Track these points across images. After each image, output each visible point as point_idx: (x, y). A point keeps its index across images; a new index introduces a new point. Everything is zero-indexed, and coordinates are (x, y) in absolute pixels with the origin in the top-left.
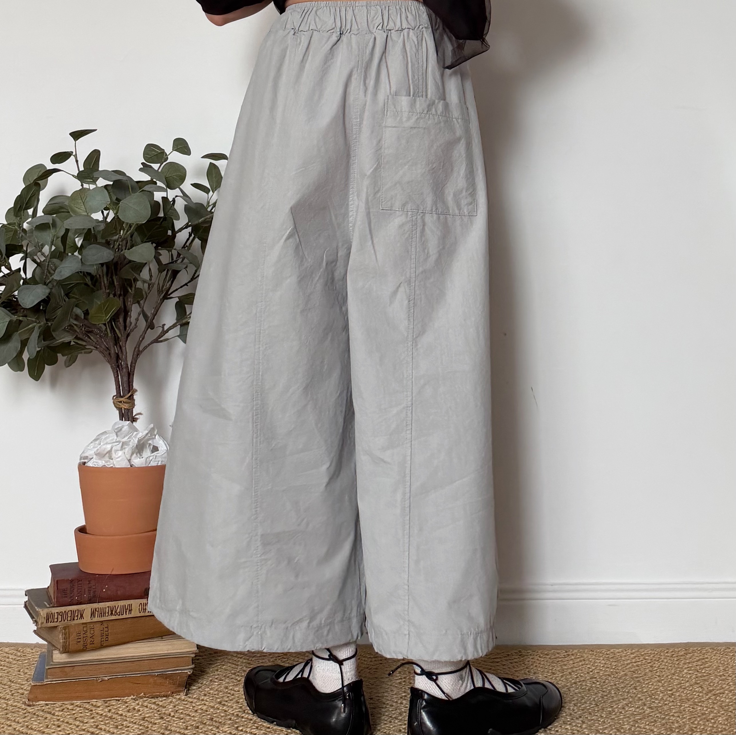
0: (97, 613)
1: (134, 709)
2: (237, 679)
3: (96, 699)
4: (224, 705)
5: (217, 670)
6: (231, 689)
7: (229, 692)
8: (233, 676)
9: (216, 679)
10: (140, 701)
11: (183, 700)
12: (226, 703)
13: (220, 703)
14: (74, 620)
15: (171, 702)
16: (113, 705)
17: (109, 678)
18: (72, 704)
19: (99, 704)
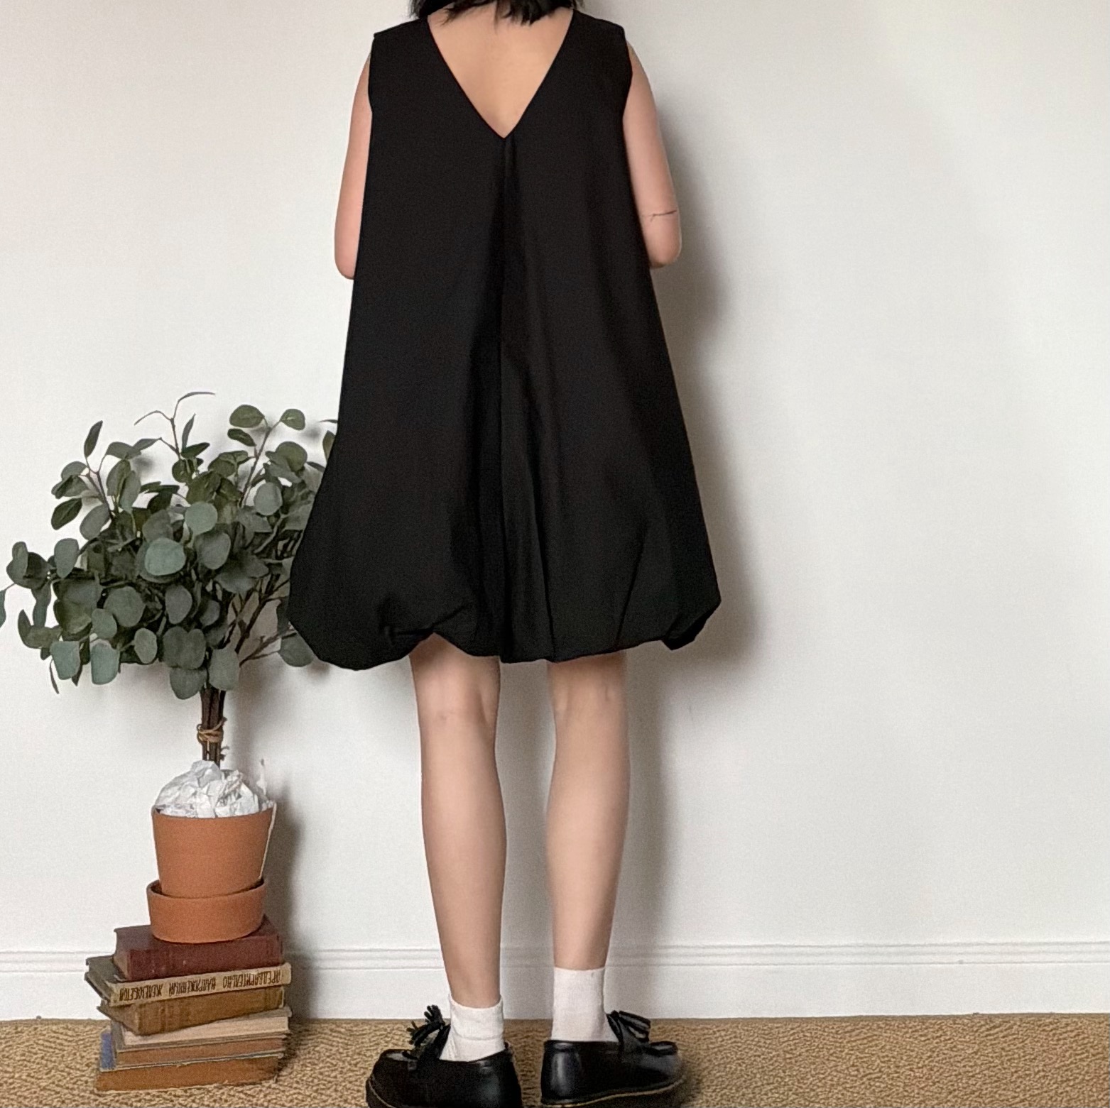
0: (176, 988)
1: (221, 1099)
2: (332, 1064)
3: (175, 1087)
4: (322, 1094)
5: (309, 1053)
6: (329, 1076)
7: (325, 1078)
8: (328, 1060)
9: (309, 1063)
10: (224, 1090)
11: (274, 1089)
12: (324, 1092)
13: (316, 1091)
14: (150, 996)
15: (261, 1091)
16: (195, 1095)
17: (188, 1063)
18: (148, 1094)
19: (180, 1094)
